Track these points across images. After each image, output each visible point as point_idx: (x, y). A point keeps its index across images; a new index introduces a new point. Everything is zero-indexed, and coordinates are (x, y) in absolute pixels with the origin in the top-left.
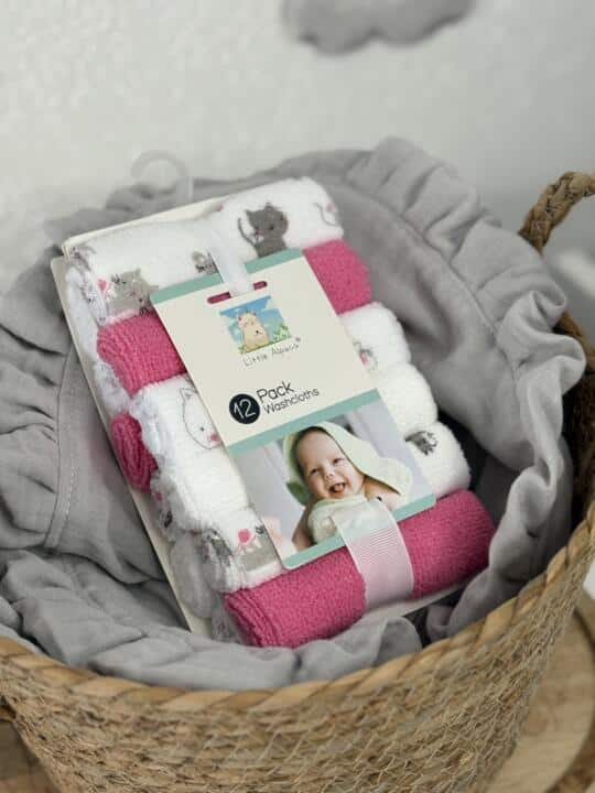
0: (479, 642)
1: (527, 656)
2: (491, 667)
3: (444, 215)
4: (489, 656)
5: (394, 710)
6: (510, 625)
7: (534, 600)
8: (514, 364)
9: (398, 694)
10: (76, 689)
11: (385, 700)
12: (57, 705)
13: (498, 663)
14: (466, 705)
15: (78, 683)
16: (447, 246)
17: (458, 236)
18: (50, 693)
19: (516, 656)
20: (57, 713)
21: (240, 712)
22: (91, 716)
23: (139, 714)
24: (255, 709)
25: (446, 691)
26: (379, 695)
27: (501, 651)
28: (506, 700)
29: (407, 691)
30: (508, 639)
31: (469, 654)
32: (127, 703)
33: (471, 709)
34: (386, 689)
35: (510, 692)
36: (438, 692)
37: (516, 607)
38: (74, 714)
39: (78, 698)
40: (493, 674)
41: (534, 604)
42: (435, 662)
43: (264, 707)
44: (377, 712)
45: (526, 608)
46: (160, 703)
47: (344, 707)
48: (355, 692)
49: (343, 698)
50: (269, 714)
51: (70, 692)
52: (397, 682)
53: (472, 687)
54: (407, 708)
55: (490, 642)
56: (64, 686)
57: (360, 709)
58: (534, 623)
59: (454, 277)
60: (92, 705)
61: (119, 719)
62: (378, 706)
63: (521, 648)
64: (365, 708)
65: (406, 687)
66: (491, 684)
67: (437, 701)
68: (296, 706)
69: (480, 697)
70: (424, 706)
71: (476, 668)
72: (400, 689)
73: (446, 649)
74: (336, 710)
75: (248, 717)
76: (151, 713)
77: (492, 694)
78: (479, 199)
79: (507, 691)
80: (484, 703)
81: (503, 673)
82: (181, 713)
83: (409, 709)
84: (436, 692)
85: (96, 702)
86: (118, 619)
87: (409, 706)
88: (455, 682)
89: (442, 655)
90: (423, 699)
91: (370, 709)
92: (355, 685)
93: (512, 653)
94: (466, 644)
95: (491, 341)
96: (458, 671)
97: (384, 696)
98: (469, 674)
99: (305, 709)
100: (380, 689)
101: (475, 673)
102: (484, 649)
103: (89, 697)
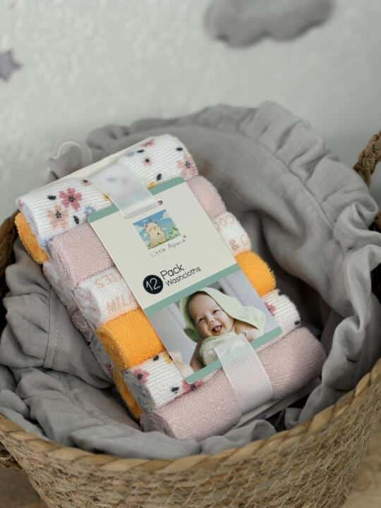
0: (308, 434)
1: (344, 442)
2: (318, 449)
3: (302, 154)
4: (316, 443)
5: (253, 475)
6: (329, 422)
7: (346, 406)
8: (345, 250)
9: (254, 465)
10: (50, 454)
11: (246, 468)
12: (40, 463)
13: (323, 447)
14: (303, 472)
15: (51, 450)
16: (303, 173)
17: (310, 167)
18: (34, 456)
19: (336, 442)
20: (41, 468)
21: (151, 473)
22: (61, 471)
23: (89, 472)
24: (160, 472)
25: (288, 463)
26: (242, 465)
27: (324, 439)
28: (333, 470)
29: (260, 463)
30: (329, 432)
31: (301, 441)
32: (80, 464)
33: (307, 475)
34: (246, 462)
35: (335, 465)
36: (282, 464)
37: (334, 411)
38: (50, 469)
39: (52, 460)
40: (320, 454)
41: (346, 409)
42: (279, 445)
43: (166, 471)
44: (241, 476)
45: (340, 412)
46: (101, 465)
47: (219, 472)
48: (226, 463)
49: (218, 466)
50: (170, 475)
51: (46, 456)
52: (254, 457)
53: (306, 461)
54: (261, 474)
55: (316, 433)
56: (42, 452)
57: (230, 473)
58: (347, 421)
59: (308, 193)
60: (60, 465)
61: (77, 474)
62: (241, 472)
63: (339, 437)
64: (233, 473)
65: (260, 460)
66: (320, 460)
67: (283, 470)
68: (187, 470)
69: (313, 467)
70: (274, 473)
71: (308, 450)
72: (255, 462)
73: (286, 437)
74: (213, 474)
75: (157, 476)
76: (96, 472)
77: (321, 466)
78: (324, 144)
79: (332, 464)
80: (316, 471)
81: (328, 453)
82: (114, 472)
83: (263, 475)
84: (281, 464)
85: (62, 463)
86: (90, 413)
87: (262, 473)
88: (293, 458)
89: (283, 441)
90: (272, 468)
91: (236, 474)
92: (225, 459)
93: (333, 440)
94: (299, 434)
95: (330, 234)
96: (295, 451)
97: (246, 466)
98: (303, 453)
99: (193, 473)
100: (242, 462)
101: (307, 453)
102: (312, 438)
103: (58, 460)
